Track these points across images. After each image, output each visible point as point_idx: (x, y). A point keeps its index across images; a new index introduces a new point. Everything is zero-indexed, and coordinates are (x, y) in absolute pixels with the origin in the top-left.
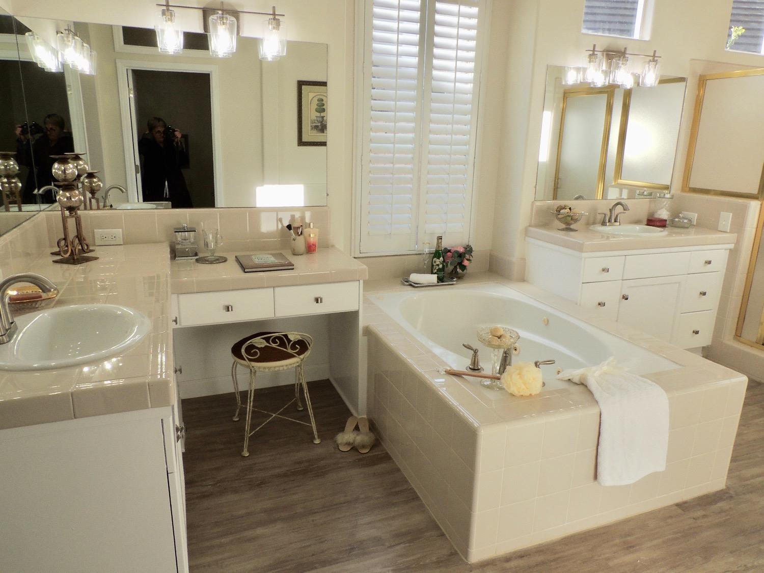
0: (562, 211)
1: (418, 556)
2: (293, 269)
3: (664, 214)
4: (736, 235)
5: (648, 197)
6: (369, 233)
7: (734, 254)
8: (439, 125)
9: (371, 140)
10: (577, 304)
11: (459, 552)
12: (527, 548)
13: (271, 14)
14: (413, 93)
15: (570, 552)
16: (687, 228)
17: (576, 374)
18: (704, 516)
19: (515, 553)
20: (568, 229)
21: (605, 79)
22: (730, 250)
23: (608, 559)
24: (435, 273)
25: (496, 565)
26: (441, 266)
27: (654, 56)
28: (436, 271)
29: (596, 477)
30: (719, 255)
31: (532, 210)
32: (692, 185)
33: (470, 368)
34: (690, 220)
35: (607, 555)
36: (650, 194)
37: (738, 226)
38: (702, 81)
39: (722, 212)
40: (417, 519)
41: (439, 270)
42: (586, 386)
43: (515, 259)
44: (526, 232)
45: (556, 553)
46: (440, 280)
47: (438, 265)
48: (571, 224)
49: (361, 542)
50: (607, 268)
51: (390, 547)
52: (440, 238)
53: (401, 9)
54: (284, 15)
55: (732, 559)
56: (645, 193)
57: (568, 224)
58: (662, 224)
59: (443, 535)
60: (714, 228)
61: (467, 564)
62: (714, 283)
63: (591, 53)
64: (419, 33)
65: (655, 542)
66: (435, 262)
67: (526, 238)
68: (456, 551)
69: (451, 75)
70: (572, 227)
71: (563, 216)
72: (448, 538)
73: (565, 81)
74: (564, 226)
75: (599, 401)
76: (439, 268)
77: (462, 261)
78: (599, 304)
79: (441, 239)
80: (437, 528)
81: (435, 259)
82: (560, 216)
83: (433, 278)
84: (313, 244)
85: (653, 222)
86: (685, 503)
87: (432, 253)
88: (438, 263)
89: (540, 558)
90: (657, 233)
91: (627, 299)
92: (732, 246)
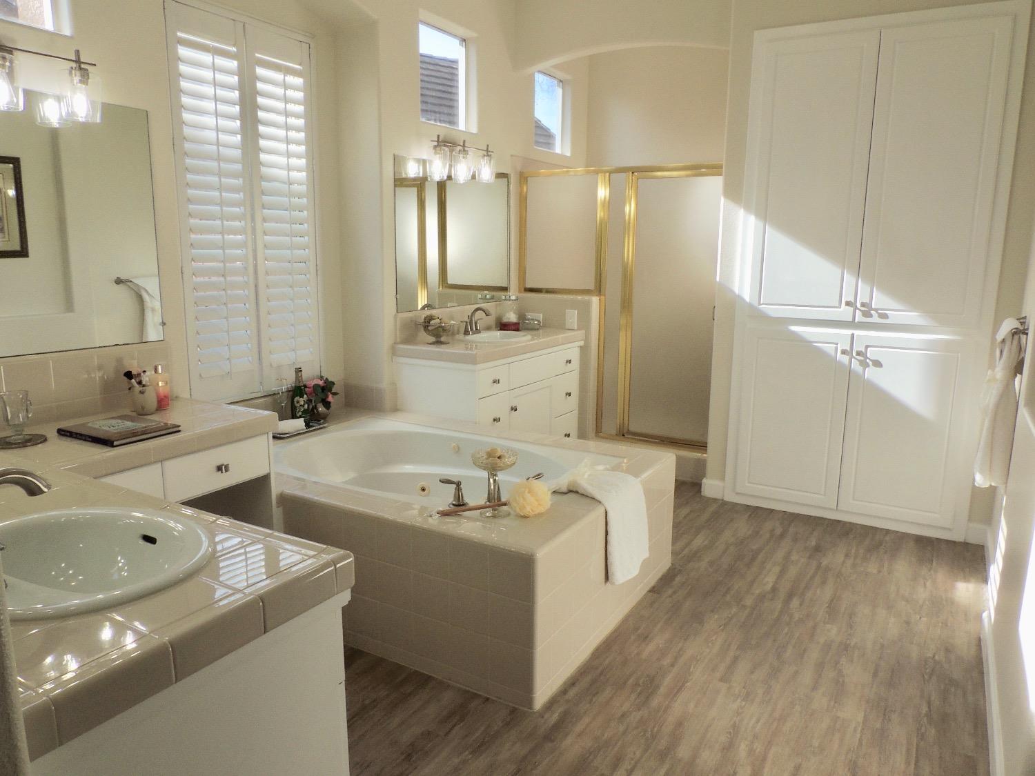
0: (432, 322)
1: (483, 728)
2: (179, 431)
3: (512, 317)
4: (583, 331)
5: (492, 300)
6: (200, 375)
7: (584, 350)
8: (279, 225)
9: (192, 244)
10: (476, 423)
11: (516, 706)
12: (571, 675)
13: (73, 61)
14: (239, 182)
15: (607, 662)
16: (538, 329)
17: (563, 482)
18: (675, 592)
19: (565, 683)
20: (438, 343)
21: (419, 169)
22: (581, 347)
23: (638, 654)
24: (300, 417)
25: (559, 701)
26: (306, 406)
27: (487, 150)
28: (300, 413)
29: (607, 578)
30: (573, 352)
31: (396, 325)
32: (528, 286)
33: (454, 505)
34: (539, 321)
35: (635, 652)
36: (492, 298)
37: (584, 323)
38: (523, 178)
39: (567, 310)
40: (447, 698)
41: (305, 412)
42: (577, 492)
43: (385, 385)
44: (394, 352)
45: (597, 668)
46: (308, 425)
47: (303, 406)
48: (441, 337)
49: (412, 745)
50: (497, 379)
51: (447, 734)
52: (299, 370)
53: (217, 70)
54: (95, 65)
55: (716, 616)
56: (488, 297)
57: (438, 336)
58: (515, 327)
59: (488, 699)
60: (561, 327)
61: (534, 713)
62: (571, 382)
63: (436, 143)
64: (239, 103)
65: (659, 626)
66: (298, 402)
67: (394, 357)
68: (514, 707)
69: (282, 160)
70: (443, 339)
71: (433, 328)
72: (494, 699)
73: (406, 174)
74: (432, 339)
75: (601, 500)
76: (304, 410)
77: (327, 397)
78: (494, 420)
79: (301, 371)
80: (476, 696)
81: (297, 399)
82: (430, 328)
83: (299, 423)
84: (165, 397)
85: (504, 326)
86: (654, 587)
87: (290, 391)
88: (302, 403)
89: (588, 679)
90: (521, 339)
91: (516, 410)
92: (582, 343)
